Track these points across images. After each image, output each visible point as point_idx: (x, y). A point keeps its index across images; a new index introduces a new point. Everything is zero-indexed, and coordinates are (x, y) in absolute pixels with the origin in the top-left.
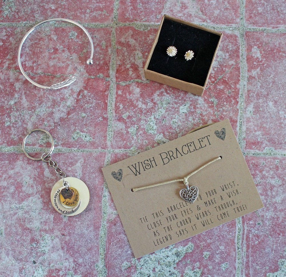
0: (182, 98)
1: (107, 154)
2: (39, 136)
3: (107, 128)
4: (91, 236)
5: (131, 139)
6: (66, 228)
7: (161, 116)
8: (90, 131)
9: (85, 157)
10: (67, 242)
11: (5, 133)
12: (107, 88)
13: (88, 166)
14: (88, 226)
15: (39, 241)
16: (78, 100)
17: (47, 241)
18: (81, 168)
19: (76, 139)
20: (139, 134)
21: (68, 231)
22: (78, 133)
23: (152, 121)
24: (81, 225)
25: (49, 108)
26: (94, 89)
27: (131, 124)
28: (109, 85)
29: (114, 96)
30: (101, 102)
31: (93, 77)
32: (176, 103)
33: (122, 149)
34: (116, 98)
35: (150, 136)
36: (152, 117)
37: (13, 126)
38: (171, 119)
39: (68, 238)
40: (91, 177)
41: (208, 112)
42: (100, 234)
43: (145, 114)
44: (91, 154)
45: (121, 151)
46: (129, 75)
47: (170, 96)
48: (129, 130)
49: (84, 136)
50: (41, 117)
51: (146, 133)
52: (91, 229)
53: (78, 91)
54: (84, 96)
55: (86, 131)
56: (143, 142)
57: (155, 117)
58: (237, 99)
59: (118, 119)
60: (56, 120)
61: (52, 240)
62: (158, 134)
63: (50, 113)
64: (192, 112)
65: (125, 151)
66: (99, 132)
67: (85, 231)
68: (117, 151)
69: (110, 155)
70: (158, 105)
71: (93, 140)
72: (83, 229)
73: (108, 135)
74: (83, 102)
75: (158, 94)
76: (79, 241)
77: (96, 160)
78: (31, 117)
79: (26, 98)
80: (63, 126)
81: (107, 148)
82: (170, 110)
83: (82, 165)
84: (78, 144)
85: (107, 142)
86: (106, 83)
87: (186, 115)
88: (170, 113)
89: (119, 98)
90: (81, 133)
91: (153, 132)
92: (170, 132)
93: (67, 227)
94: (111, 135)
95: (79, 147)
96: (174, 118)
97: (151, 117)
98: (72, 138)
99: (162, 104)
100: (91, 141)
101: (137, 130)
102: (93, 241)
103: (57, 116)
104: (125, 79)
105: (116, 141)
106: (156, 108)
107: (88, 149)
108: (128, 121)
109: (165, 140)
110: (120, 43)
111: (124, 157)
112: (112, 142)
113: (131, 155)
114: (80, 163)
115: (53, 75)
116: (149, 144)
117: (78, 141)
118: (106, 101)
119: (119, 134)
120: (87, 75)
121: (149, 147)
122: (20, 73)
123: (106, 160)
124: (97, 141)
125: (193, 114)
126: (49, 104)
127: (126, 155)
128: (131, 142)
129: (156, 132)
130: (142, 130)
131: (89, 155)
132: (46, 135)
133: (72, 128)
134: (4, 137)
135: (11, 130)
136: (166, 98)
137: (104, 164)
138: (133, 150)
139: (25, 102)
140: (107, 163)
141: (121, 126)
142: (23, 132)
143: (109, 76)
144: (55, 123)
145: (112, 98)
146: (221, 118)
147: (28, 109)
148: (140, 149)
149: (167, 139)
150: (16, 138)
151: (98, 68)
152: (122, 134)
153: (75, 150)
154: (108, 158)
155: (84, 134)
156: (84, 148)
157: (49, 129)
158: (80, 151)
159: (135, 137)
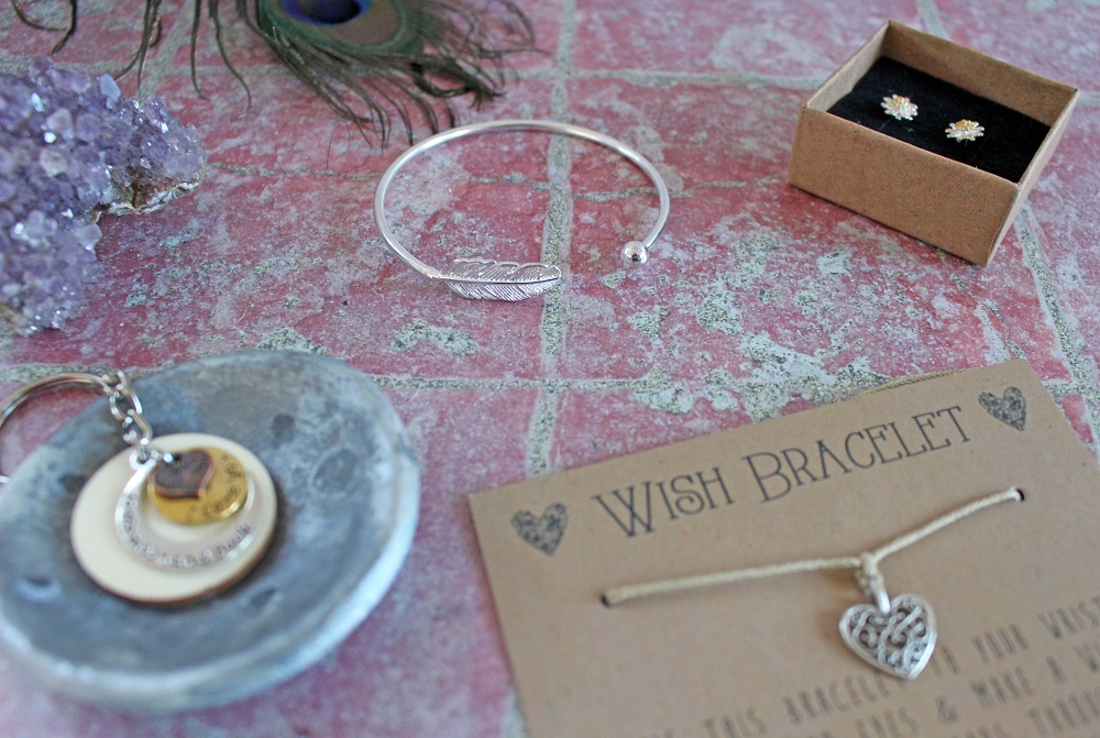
0: (820, 237)
1: (540, 393)
2: (255, 335)
3: (540, 315)
5: (643, 347)
6: (325, 700)
7: (750, 281)
8: (469, 321)
9: (446, 405)
11: (116, 329)
12: (542, 204)
13: (457, 437)
16: (425, 237)
18: (425, 443)
19: (410, 345)
20: (671, 332)
21: (333, 711)
22: (421, 328)
23: (720, 296)
24: (407, 684)
25: (311, 255)
26: (492, 208)
27: (638, 302)
28: (546, 200)
29: (566, 230)
30: (518, 242)
31: (487, 181)
32: (803, 250)
33: (608, 379)
34: (576, 233)
35: (720, 337)
36: (719, 284)
37: (156, 307)
38: (794, 291)
40: (468, 477)
41: (924, 274)
42: (503, 728)
43: (689, 275)
44: (471, 394)
45: (599, 385)
46: (617, 177)
47: (774, 230)
48: (630, 319)
49: (445, 338)
50: (275, 280)
51: (702, 329)
52: (457, 703)
53: (431, 211)
54: (451, 227)
55: (455, 322)
56: (691, 358)
57: (727, 284)
58: (1015, 244)
59: (582, 288)
60: (335, 289)
62: (750, 334)
63: (312, 270)
64: (865, 273)
65: (619, 384)
66: (508, 325)
67: (425, 712)
68: (583, 384)
69: (553, 398)
70: (733, 251)
71: (479, 348)
73: (543, 335)
74: (448, 242)
75: (731, 223)
77: (491, 415)
78: (235, 280)
79: (229, 230)
80: (360, 306)
81: (543, 375)
82: (784, 267)
83: (431, 433)
84: (418, 362)
85: (539, 355)
86: (535, 195)
87: (845, 280)
88: (784, 275)
89: (583, 234)
90: (433, 328)
91: (729, 326)
92: (797, 328)
93: (331, 693)
94: (556, 335)
95: (419, 370)
96: (804, 289)
97: (713, 284)
98: (393, 343)
99: (750, 251)
100: (473, 352)
101: (663, 320)
103: (340, 278)
104: (604, 187)
105: (579, 353)
106: (731, 261)
107: (457, 378)
108: (624, 295)
109: (780, 351)
110: (582, 109)
111: (614, 405)
112: (564, 355)
113: (645, 398)
114: (419, 427)
115: (343, 175)
116: (718, 361)
117: (417, 353)
118: (537, 240)
119: (591, 332)
120: (464, 176)
121: (720, 371)
122: (223, 170)
123: (537, 415)
124: (499, 354)
125: (869, 277)
126: (316, 246)
127: (623, 397)
128: (640, 356)
129: (739, 328)
130: (683, 319)
131: (461, 398)
132: (286, 333)
133: (398, 312)
134: (108, 340)
135: (145, 317)
136: (761, 236)
137: (526, 429)
138: (655, 382)
139: (222, 240)
140: (542, 427)
141: (595, 306)
142: (191, 323)
143: (545, 179)
144: (327, 298)
145: (558, 231)
146: (977, 290)
147: (231, 258)
148: (684, 380)
149: (790, 347)
150: (159, 342)
151: (506, 160)
152: (604, 332)
153: (403, 382)
154: (546, 407)
155: (445, 332)
156: (444, 375)
157: (300, 315)
158: (421, 385)
159: (657, 342)
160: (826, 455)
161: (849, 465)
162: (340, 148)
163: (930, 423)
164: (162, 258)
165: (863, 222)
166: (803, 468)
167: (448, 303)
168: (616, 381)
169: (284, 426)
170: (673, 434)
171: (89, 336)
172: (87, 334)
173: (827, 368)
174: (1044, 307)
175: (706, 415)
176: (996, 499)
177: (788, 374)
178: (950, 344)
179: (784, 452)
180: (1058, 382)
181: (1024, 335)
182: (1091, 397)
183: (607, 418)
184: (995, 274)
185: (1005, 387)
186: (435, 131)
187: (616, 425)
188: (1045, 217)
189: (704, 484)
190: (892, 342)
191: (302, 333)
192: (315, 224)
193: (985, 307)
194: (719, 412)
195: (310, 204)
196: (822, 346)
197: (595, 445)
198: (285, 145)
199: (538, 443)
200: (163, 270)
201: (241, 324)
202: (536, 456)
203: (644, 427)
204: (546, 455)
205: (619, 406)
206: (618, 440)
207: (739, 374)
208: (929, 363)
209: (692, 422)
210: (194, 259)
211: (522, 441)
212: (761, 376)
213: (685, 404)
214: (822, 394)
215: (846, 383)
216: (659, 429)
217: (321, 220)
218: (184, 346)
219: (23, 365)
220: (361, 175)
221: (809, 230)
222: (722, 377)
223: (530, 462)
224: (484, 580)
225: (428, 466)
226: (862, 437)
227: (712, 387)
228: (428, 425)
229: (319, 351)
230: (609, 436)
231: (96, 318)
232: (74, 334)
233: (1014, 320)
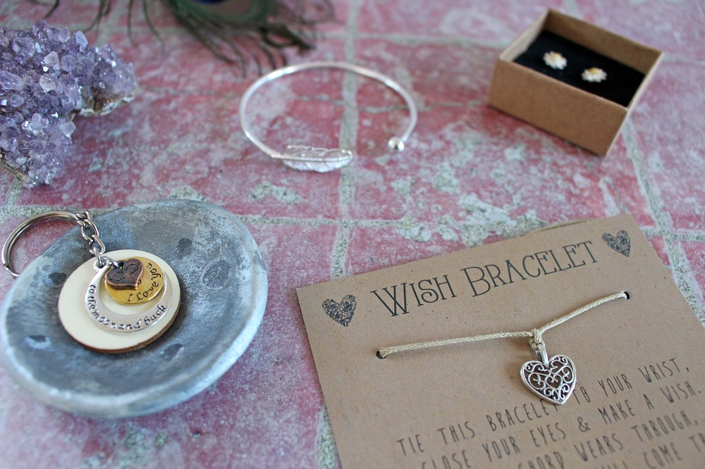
0: (506, 137)
1: (339, 228)
2: (167, 190)
3: (338, 181)
4: (290, 437)
5: (400, 201)
6: (210, 412)
7: (464, 163)
8: (296, 183)
9: (282, 234)
10: (206, 454)
11: (83, 185)
12: (339, 114)
13: (289, 253)
14: (281, 407)
15: (112, 451)
16: (269, 132)
17: (140, 451)
18: (270, 257)
19: (261, 197)
20: (418, 192)
21: (215, 419)
22: (267, 187)
23: (446, 171)
24: (259, 403)
25: (200, 142)
26: (309, 116)
28: (342, 111)
29: (354, 129)
30: (325, 136)
31: (306, 99)
32: (496, 144)
33: (380, 220)
34: (359, 131)
35: (447, 196)
37: (107, 172)
38: (491, 169)
39: (210, 440)
40: (296, 278)
41: (568, 161)
42: (318, 430)
43: (428, 158)
44: (297, 228)
45: (375, 224)
46: (384, 99)
47: (479, 132)
48: (393, 184)
49: (281, 194)
50: (179, 157)
51: (436, 191)
52: (289, 415)
53: (273, 116)
54: (284, 126)
55: (287, 184)
56: (430, 208)
57: (451, 164)
58: (623, 145)
59: (364, 165)
60: (215, 162)
61: (159, 448)
62: (465, 195)
63: (201, 151)
64: (533, 159)
65: (387, 223)
66: (319, 186)
67: (270, 420)
68: (365, 223)
69: (347, 231)
70: (454, 144)
71: (302, 200)
72: (262, 414)
73: (340, 193)
74: (283, 135)
75: (453, 128)
76: (248, 451)
77: (310, 241)
78: (155, 156)
79: (151, 126)
80: (230, 173)
81: (340, 217)
82: (484, 155)
83: (273, 251)
84: (265, 208)
85: (338, 205)
86: (335, 108)
87: (521, 163)
88: (485, 159)
89: (365, 132)
90: (275, 188)
91: (452, 190)
92: (493, 191)
93: (213, 407)
94: (348, 193)
95: (266, 213)
96: (497, 168)
97: (442, 164)
98: (250, 196)
99: (464, 144)
100: (298, 202)
101: (413, 185)
102: (296, 454)
103: (218, 156)
104: (377, 104)
105: (362, 204)
106: (453, 150)
107: (288, 218)
108: (389, 170)
109: (482, 205)
110: (362, 57)
111: (384, 236)
112: (353, 205)
113: (402, 232)
114: (266, 247)
115: (220, 94)
116: (445, 211)
117: (265, 202)
118: (337, 135)
119: (368, 192)
120: (292, 96)
121: (447, 217)
122: (148, 90)
123: (337, 242)
124: (314, 204)
125: (535, 162)
126: (203, 136)
127: (389, 231)
128: (399, 206)
129: (458, 191)
130: (425, 185)
131: (291, 230)
132: (185, 189)
133: (253, 177)
134: (78, 191)
135: (100, 178)
136: (472, 136)
137: (331, 250)
138: (408, 223)
139: (147, 132)
140: (340, 248)
141: (372, 176)
142: (128, 182)
143: (341, 98)
144: (210, 168)
145: (349, 129)
146: (600, 171)
147: (152, 143)
148: (426, 222)
149: (488, 203)
150: (109, 193)
151: (318, 86)
152: (377, 192)
153: (257, 219)
154: (342, 237)
155: (281, 190)
156: (281, 215)
157: (194, 178)
158: (267, 221)
159: (409, 199)
160: (511, 269)
161: (525, 275)
162: (218, 78)
163: (573, 251)
164: (111, 142)
165: (531, 129)
166: (498, 276)
167: (283, 172)
168: (384, 221)
169: (185, 245)
170: (419, 254)
171: (67, 189)
172: (66, 187)
173: (512, 216)
174: (640, 183)
175: (439, 243)
176: (613, 298)
177: (488, 219)
178: (584, 203)
179: (486, 267)
180: (649, 228)
181: (628, 199)
182: (668, 237)
183: (379, 244)
184: (610, 161)
185: (618, 231)
186: (274, 68)
187: (385, 248)
188: (640, 128)
189: (438, 285)
190: (550, 201)
191: (195, 188)
192: (203, 123)
193: (605, 182)
194: (447, 241)
195: (199, 111)
196: (508, 203)
197: (372, 260)
198: (184, 75)
199: (338, 258)
200: (111, 150)
201: (158, 183)
202: (337, 266)
203: (401, 250)
204: (342, 265)
205: (386, 236)
206: (386, 257)
207: (458, 219)
208: (571, 215)
209: (430, 247)
210: (130, 143)
211: (328, 257)
212: (471, 220)
213: (426, 236)
214: (508, 232)
215: (523, 225)
216: (410, 251)
217: (206, 121)
218: (124, 196)
219: (28, 206)
220: (230, 94)
221: (499, 133)
222: (448, 220)
223: (333, 269)
224: (306, 340)
225: (272, 271)
226: (533, 259)
227: (442, 226)
228: (271, 246)
229: (205, 200)
230: (381, 254)
231: (71, 178)
232: (58, 188)
233: (622, 190)
